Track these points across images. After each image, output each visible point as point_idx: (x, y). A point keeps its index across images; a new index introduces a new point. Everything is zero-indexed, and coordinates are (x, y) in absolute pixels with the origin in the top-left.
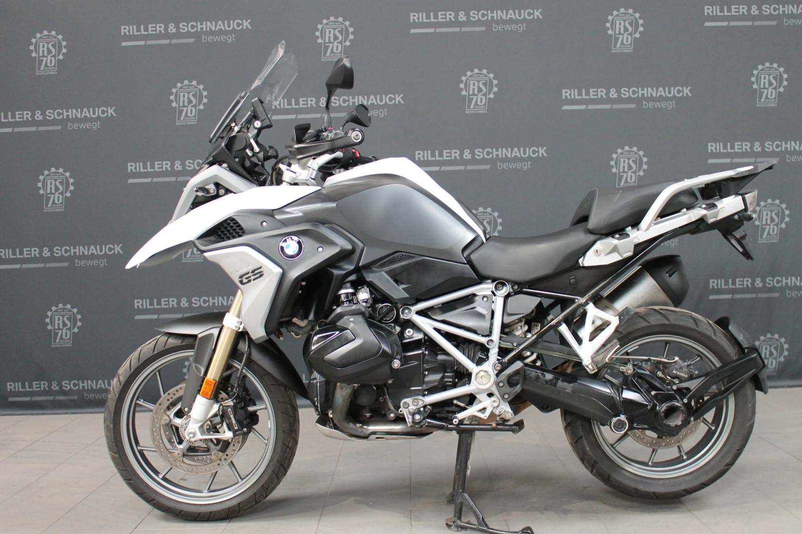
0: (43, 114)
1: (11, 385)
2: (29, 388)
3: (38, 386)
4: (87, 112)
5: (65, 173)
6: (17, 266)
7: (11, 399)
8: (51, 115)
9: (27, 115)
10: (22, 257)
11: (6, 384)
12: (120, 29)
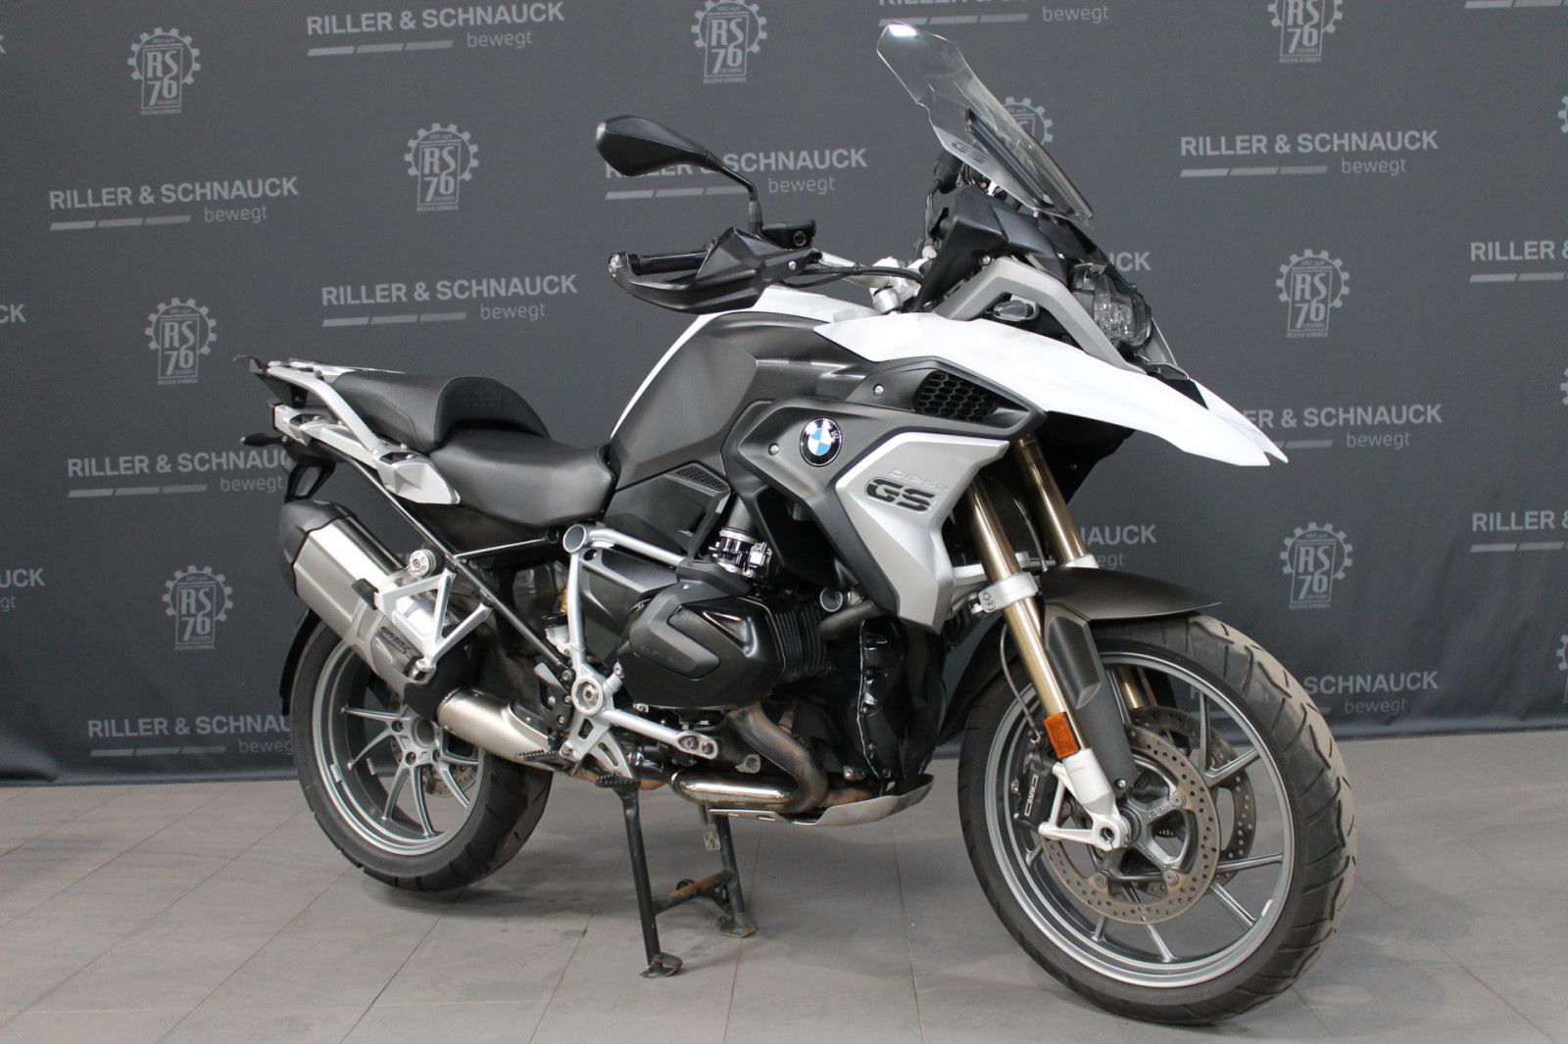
0: (156, 192)
1: (95, 726)
2: (132, 730)
3: (149, 727)
4: (241, 187)
6: (108, 492)
7: (96, 753)
8: (171, 194)
9: (124, 194)
10: (116, 473)
11: (87, 723)
12: (306, 23)
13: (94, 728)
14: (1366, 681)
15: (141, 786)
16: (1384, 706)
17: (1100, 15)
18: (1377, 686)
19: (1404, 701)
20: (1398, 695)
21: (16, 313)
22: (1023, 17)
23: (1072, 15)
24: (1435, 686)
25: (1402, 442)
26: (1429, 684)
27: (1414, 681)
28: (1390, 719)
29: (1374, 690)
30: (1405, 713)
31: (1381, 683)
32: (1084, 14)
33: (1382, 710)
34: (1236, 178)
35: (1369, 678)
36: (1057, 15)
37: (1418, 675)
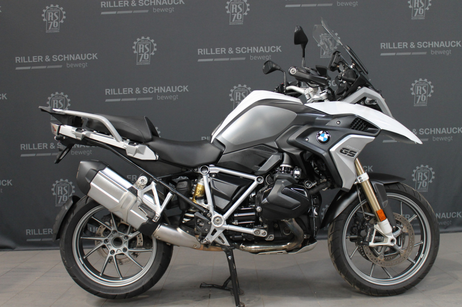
0: (51, 57)
1: (28, 231)
2: (41, 233)
3: (46, 231)
4: (79, 56)
5: (65, 95)
6: (34, 155)
7: (28, 240)
8: (56, 58)
9: (40, 58)
10: (37, 149)
11: (26, 230)
12: (100, 4)
13: (28, 232)
14: (439, 215)
15: (43, 251)
16: (445, 223)
17: (355, 4)
18: (442, 216)
19: (451, 221)
20: (449, 220)
21: (4, 96)
22: (331, 5)
23: (346, 4)
24: (460, 216)
25: (450, 139)
26: (459, 216)
27: (454, 215)
28: (446, 227)
29: (442, 218)
30: (451, 225)
31: (444, 216)
32: (350, 4)
33: (444, 224)
34: (398, 56)
35: (440, 214)
36: (342, 4)
37: (455, 213)
